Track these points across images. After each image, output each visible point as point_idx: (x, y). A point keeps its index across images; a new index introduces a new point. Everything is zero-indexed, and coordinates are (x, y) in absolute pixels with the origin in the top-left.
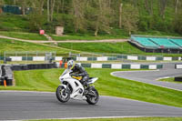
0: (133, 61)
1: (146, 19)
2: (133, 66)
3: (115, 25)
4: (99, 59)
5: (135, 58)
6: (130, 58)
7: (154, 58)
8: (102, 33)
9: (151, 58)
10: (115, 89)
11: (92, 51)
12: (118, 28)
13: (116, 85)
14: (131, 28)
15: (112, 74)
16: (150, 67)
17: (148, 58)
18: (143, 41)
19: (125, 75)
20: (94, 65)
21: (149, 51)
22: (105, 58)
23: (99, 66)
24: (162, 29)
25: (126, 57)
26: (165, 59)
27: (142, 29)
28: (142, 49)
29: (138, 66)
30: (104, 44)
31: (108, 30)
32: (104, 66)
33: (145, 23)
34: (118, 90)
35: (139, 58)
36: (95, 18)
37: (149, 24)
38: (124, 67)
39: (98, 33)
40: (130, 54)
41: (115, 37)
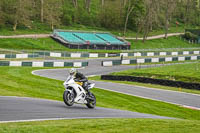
0: (56, 59)
1: (70, 12)
2: (56, 64)
3: (36, 18)
4: (18, 56)
5: (59, 55)
6: (52, 54)
7: (78, 55)
8: (21, 28)
9: (75, 55)
10: (36, 90)
11: (10, 47)
12: (40, 22)
13: (38, 85)
14: (53, 22)
15: (32, 73)
16: (75, 64)
17: (73, 55)
18: (67, 36)
19: (47, 74)
20: (13, 63)
21: (74, 47)
22: (25, 56)
24: (87, 23)
25: (49, 54)
26: (91, 55)
27: (66, 23)
28: (66, 45)
29: (61, 64)
30: (23, 40)
31: (28, 24)
32: (23, 64)
33: (70, 17)
34: (39, 90)
35: (62, 55)
36: (14, 11)
37: (73, 17)
38: (46, 65)
39: (17, 28)
40: (53, 51)
41: (37, 32)
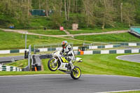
0: (134, 47)
2: (133, 51)
3: (118, 20)
4: (106, 47)
5: (135, 44)
6: (130, 44)
8: (108, 27)
11: (101, 41)
12: (120, 22)
13: (121, 66)
14: (130, 21)
15: (117, 58)
19: (127, 58)
20: (103, 52)
22: (111, 46)
23: (107, 52)
25: (127, 44)
29: (137, 51)
30: (109, 35)
31: (112, 24)
32: (110, 52)
34: (122, 70)
35: (138, 45)
36: (102, 16)
38: (126, 52)
39: (105, 27)
40: (131, 42)
41: (119, 29)
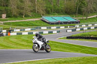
0: (45, 30)
1: (49, 7)
2: (44, 32)
3: (34, 11)
4: (26, 30)
5: (45, 28)
6: (42, 28)
7: (55, 28)
8: (27, 16)
9: (54, 28)
11: (22, 26)
12: (35, 13)
14: (42, 12)
15: (33, 37)
16: (54, 32)
17: (52, 28)
18: (48, 19)
20: (24, 33)
21: (53, 24)
22: (29, 29)
23: (26, 33)
24: (58, 12)
25: (41, 28)
26: (61, 27)
27: (48, 13)
28: (49, 23)
29: (47, 32)
30: (28, 22)
31: (30, 14)
32: (29, 33)
33: (49, 9)
35: (47, 28)
36: (23, 8)
37: (51, 9)
39: (25, 16)
40: (43, 26)
41: (34, 18)
